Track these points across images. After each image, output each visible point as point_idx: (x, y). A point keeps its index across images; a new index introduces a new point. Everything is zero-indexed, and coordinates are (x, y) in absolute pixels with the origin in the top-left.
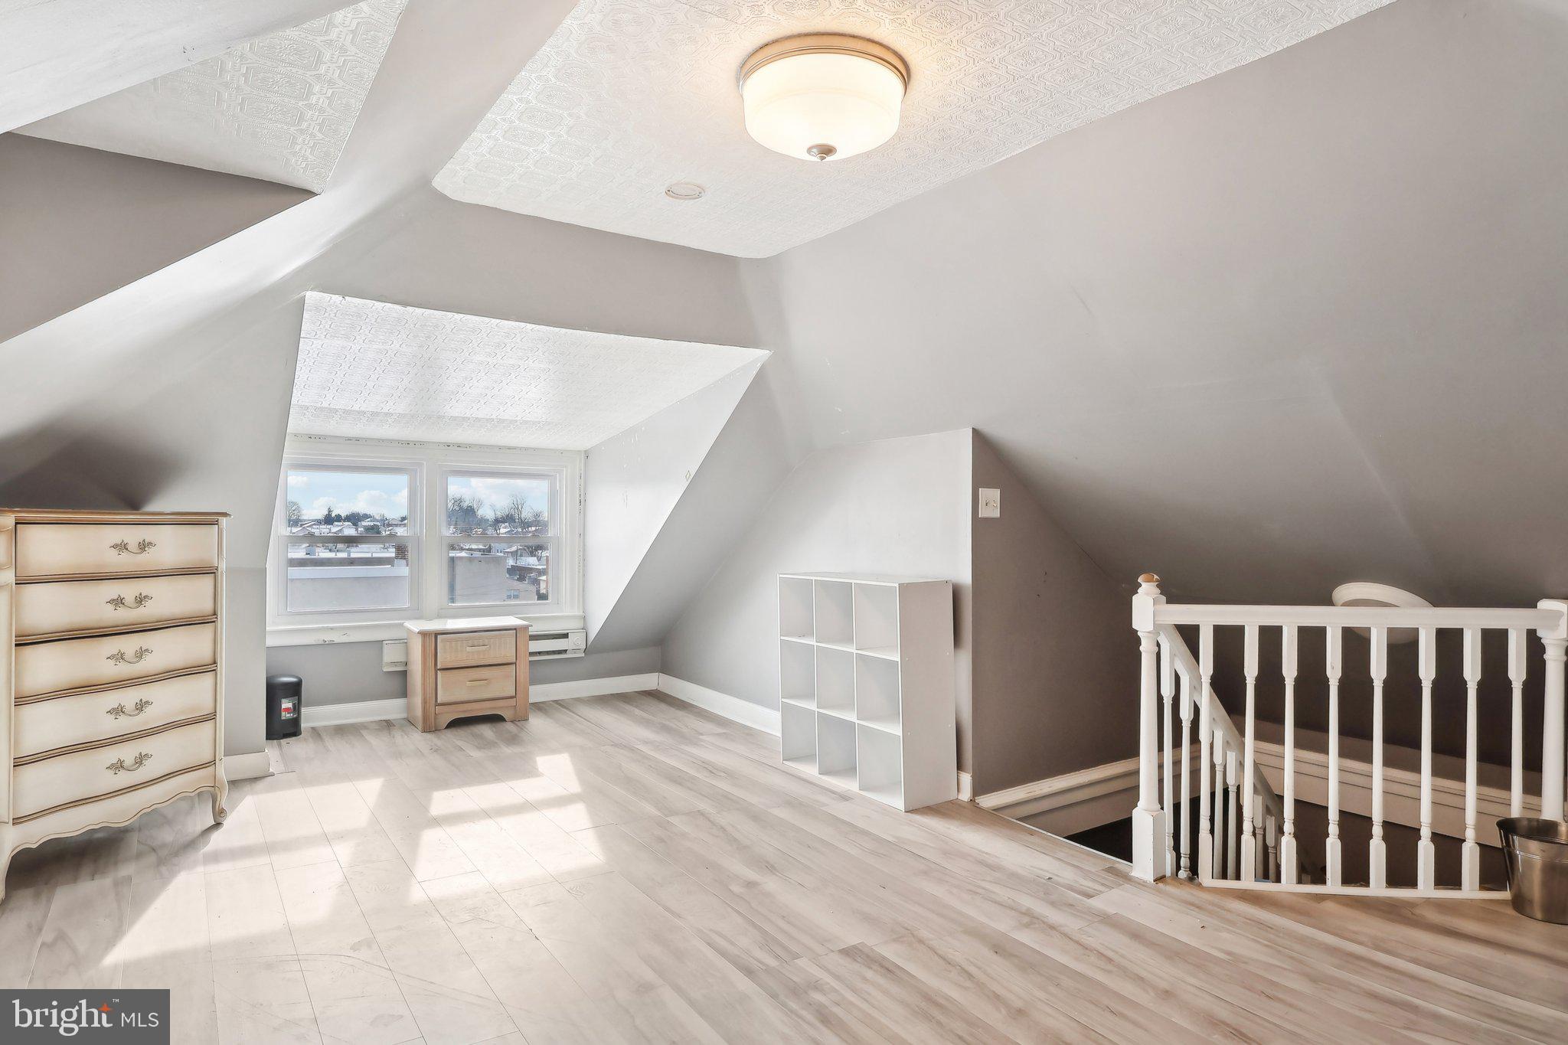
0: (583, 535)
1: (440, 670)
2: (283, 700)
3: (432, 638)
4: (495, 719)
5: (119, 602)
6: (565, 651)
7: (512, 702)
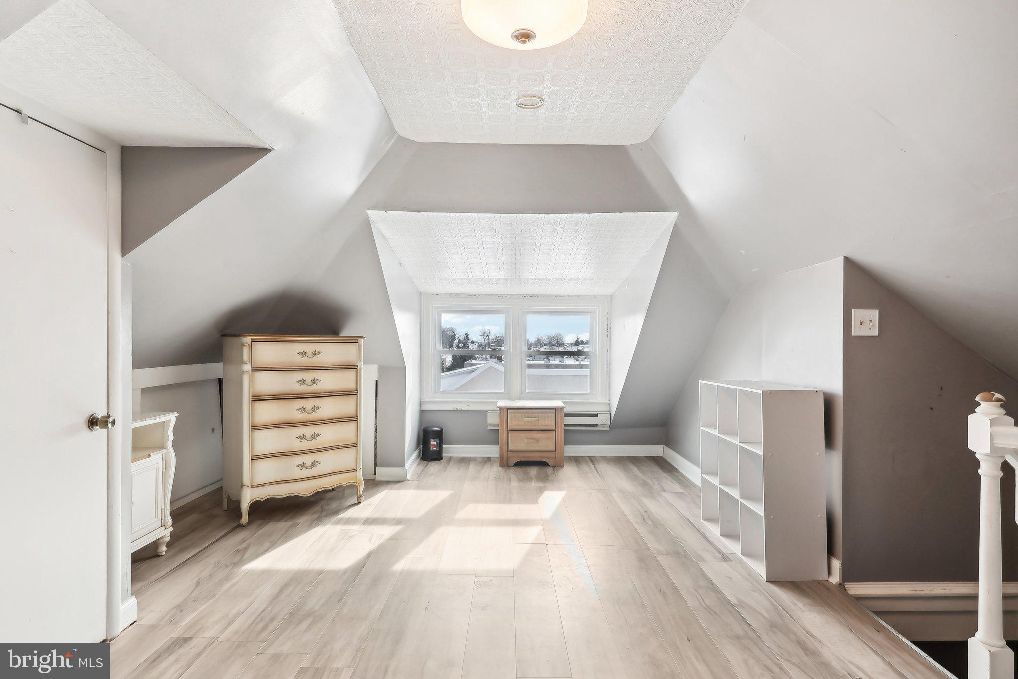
0: (609, 351)
1: (510, 430)
2: (432, 440)
3: (505, 410)
4: (542, 464)
5: (302, 382)
6: (596, 426)
7: (553, 454)
